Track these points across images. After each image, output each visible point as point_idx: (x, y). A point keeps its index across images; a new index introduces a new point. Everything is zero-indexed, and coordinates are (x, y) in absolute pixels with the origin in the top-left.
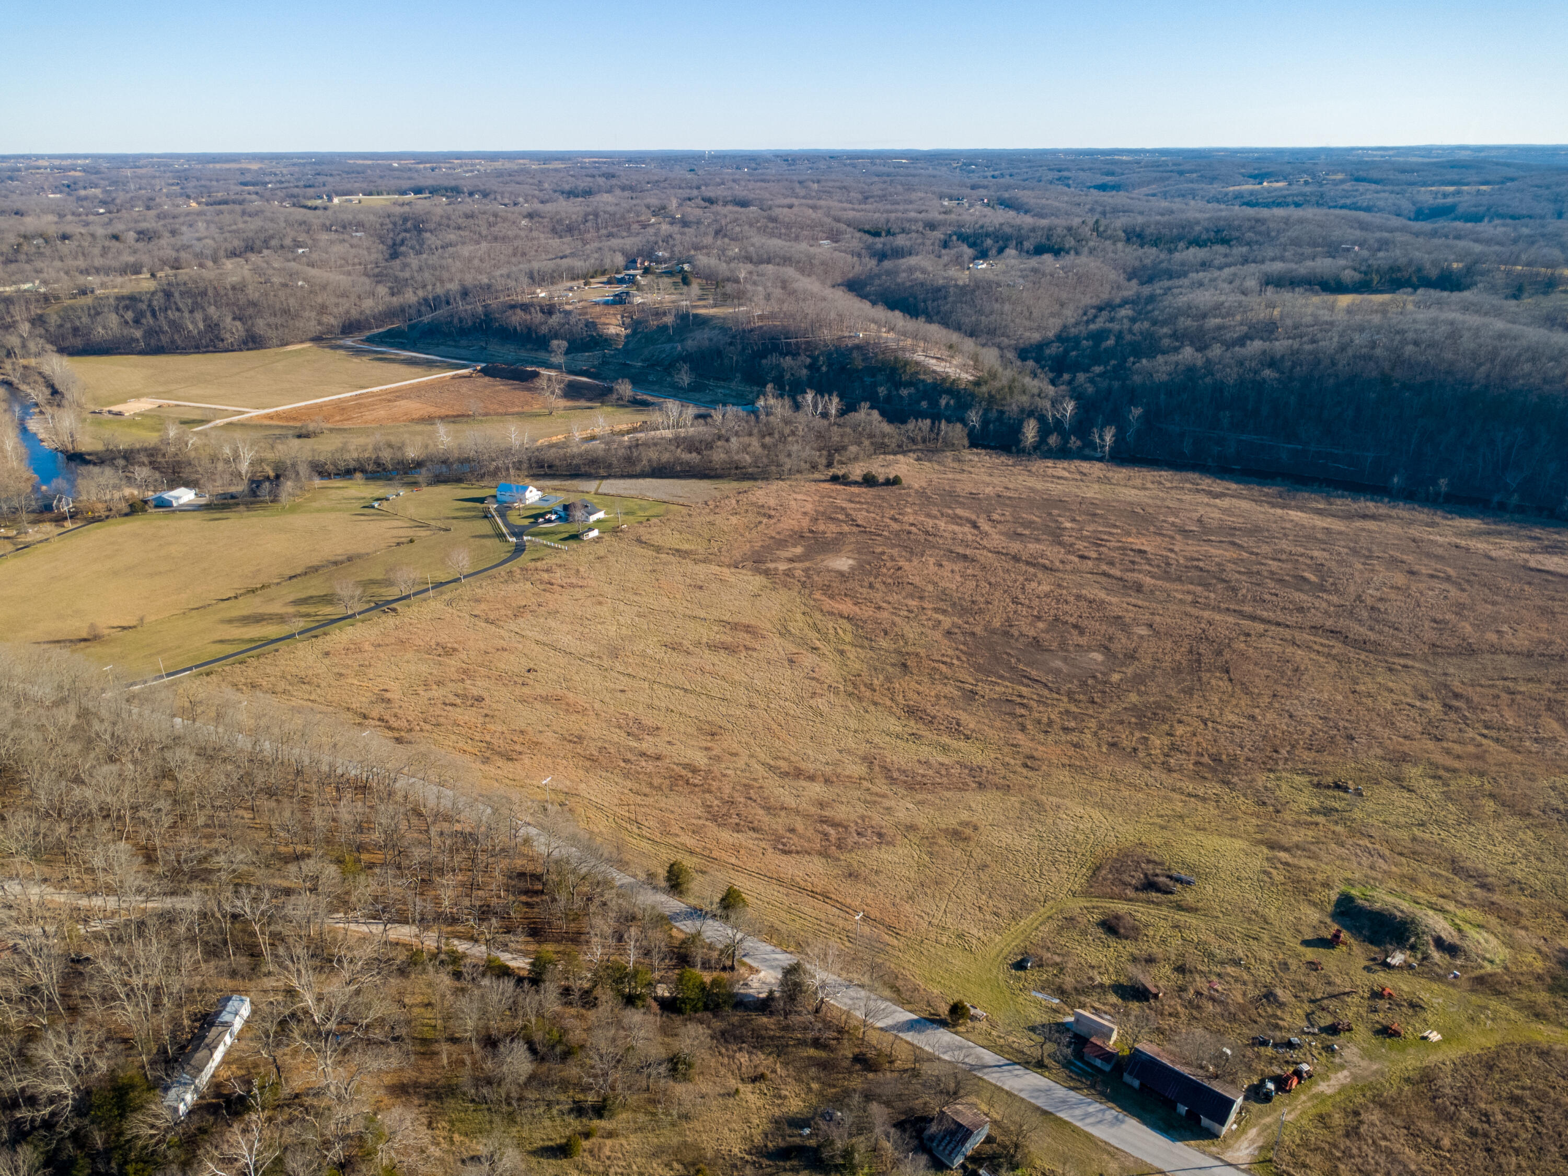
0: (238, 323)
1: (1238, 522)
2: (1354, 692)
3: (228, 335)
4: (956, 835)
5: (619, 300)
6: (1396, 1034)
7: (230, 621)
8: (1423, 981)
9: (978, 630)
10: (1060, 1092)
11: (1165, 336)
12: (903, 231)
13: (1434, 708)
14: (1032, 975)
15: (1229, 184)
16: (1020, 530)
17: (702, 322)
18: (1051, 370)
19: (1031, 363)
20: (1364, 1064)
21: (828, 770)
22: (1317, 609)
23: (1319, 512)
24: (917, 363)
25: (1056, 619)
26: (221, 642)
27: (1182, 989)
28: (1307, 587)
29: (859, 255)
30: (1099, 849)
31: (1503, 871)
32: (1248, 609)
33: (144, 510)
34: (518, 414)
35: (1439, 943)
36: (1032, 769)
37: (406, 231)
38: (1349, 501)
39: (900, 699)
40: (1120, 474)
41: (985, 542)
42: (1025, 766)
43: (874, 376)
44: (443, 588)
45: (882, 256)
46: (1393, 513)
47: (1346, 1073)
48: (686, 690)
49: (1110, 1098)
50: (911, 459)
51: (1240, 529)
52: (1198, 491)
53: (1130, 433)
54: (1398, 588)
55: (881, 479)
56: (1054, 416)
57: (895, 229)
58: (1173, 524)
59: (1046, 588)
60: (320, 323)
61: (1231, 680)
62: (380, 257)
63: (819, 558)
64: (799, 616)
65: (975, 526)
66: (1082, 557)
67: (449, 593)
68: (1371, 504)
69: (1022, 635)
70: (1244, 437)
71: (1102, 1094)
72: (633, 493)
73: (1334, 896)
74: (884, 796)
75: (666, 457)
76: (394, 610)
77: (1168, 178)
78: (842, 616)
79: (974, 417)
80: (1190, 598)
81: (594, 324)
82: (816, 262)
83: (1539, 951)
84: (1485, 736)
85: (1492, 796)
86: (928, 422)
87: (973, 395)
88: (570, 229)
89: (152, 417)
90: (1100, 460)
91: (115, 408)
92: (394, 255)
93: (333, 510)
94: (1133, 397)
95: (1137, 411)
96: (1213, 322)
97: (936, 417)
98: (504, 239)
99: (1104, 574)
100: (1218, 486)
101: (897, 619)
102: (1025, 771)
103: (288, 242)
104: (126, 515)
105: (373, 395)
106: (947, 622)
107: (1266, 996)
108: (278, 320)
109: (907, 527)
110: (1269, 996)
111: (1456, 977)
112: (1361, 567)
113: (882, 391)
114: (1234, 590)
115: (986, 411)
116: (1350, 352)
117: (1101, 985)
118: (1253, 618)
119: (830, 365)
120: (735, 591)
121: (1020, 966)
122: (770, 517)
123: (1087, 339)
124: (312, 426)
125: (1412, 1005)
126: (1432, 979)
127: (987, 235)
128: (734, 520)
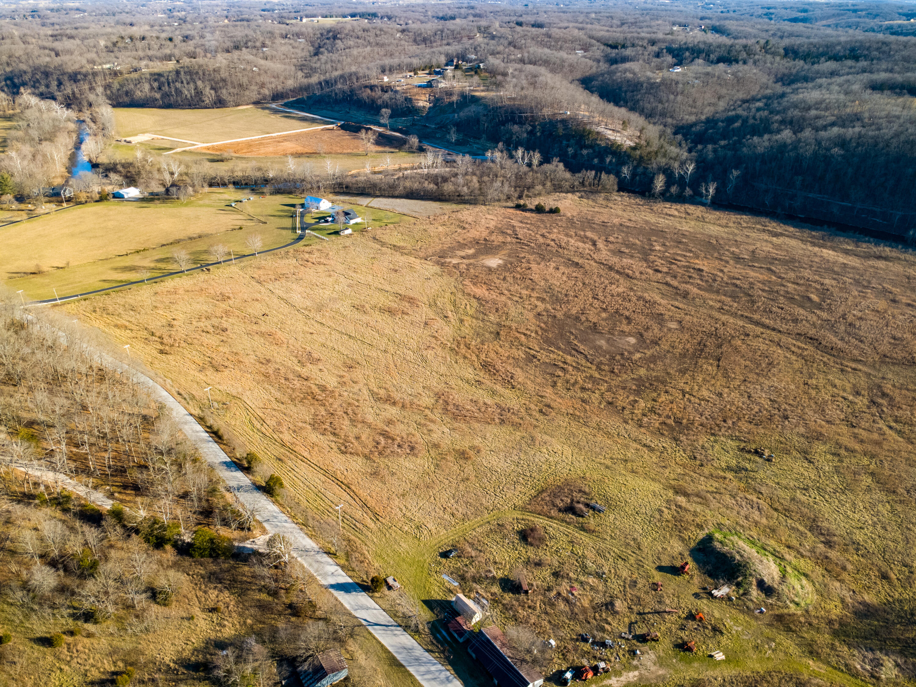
0: (213, 92)
1: (780, 254)
2: (806, 384)
3: (206, 99)
4: (463, 455)
5: (430, 85)
6: (690, 650)
7: (116, 269)
8: (733, 611)
9: (559, 315)
10: (419, 651)
11: (776, 121)
12: (633, 45)
13: (861, 402)
14: (451, 563)
15: (886, 20)
16: (623, 249)
17: (475, 100)
18: (691, 143)
19: (679, 137)
20: (653, 668)
21: (408, 399)
22: (807, 321)
23: (847, 252)
24: (598, 133)
25: (617, 312)
26: (104, 281)
27: (549, 589)
28: (808, 305)
29: (598, 61)
30: (552, 478)
31: (851, 533)
32: (756, 317)
33: (106, 199)
34: (348, 154)
35: (761, 584)
36: (544, 414)
37: (328, 39)
38: (872, 246)
39: (483, 357)
40: (713, 215)
41: (595, 256)
42: (541, 411)
43: (568, 141)
44: (244, 259)
45: (613, 61)
46: (902, 256)
47: (636, 673)
48: (350, 336)
49: (451, 663)
50: (575, 197)
51: (780, 260)
52: (764, 231)
53: (730, 187)
54: (878, 311)
55: (547, 209)
56: (679, 173)
57: (628, 43)
58: (733, 253)
59: (620, 290)
60: (259, 94)
61: (718, 366)
62: (308, 54)
63: (482, 257)
64: (448, 295)
65: (594, 244)
66: (657, 271)
67: (246, 262)
68: (887, 249)
69: (587, 320)
70: (810, 195)
71: (447, 658)
72: (388, 207)
73: (701, 535)
74: (432, 421)
75: (416, 186)
76: (208, 270)
77: (842, 15)
78: (474, 297)
79: (626, 171)
80: (718, 305)
81: (411, 100)
82: (566, 64)
83: (843, 601)
84: (891, 428)
85: (872, 474)
86: (593, 173)
87: (629, 156)
88: (425, 40)
89: (145, 145)
90: (703, 205)
91: (128, 139)
92: (316, 54)
93: (209, 206)
94: (738, 163)
95: (735, 173)
96: (813, 112)
97: (600, 169)
98: (382, 45)
99: (667, 284)
100: (779, 228)
101: (509, 302)
102: (537, 415)
103: (258, 44)
104: (97, 201)
105: (272, 138)
106: (541, 306)
107: (606, 605)
108: (235, 91)
109: (549, 242)
110: (609, 605)
111: (761, 612)
112: (856, 293)
113: (571, 151)
114: (753, 302)
115: (635, 168)
116: (902, 138)
117: (494, 577)
118: (757, 323)
119: (543, 132)
120: (416, 275)
121: (445, 555)
122: (464, 228)
123: (722, 121)
124: (226, 155)
125: (715, 629)
126: (742, 611)
127: (687, 49)
128: (441, 229)
